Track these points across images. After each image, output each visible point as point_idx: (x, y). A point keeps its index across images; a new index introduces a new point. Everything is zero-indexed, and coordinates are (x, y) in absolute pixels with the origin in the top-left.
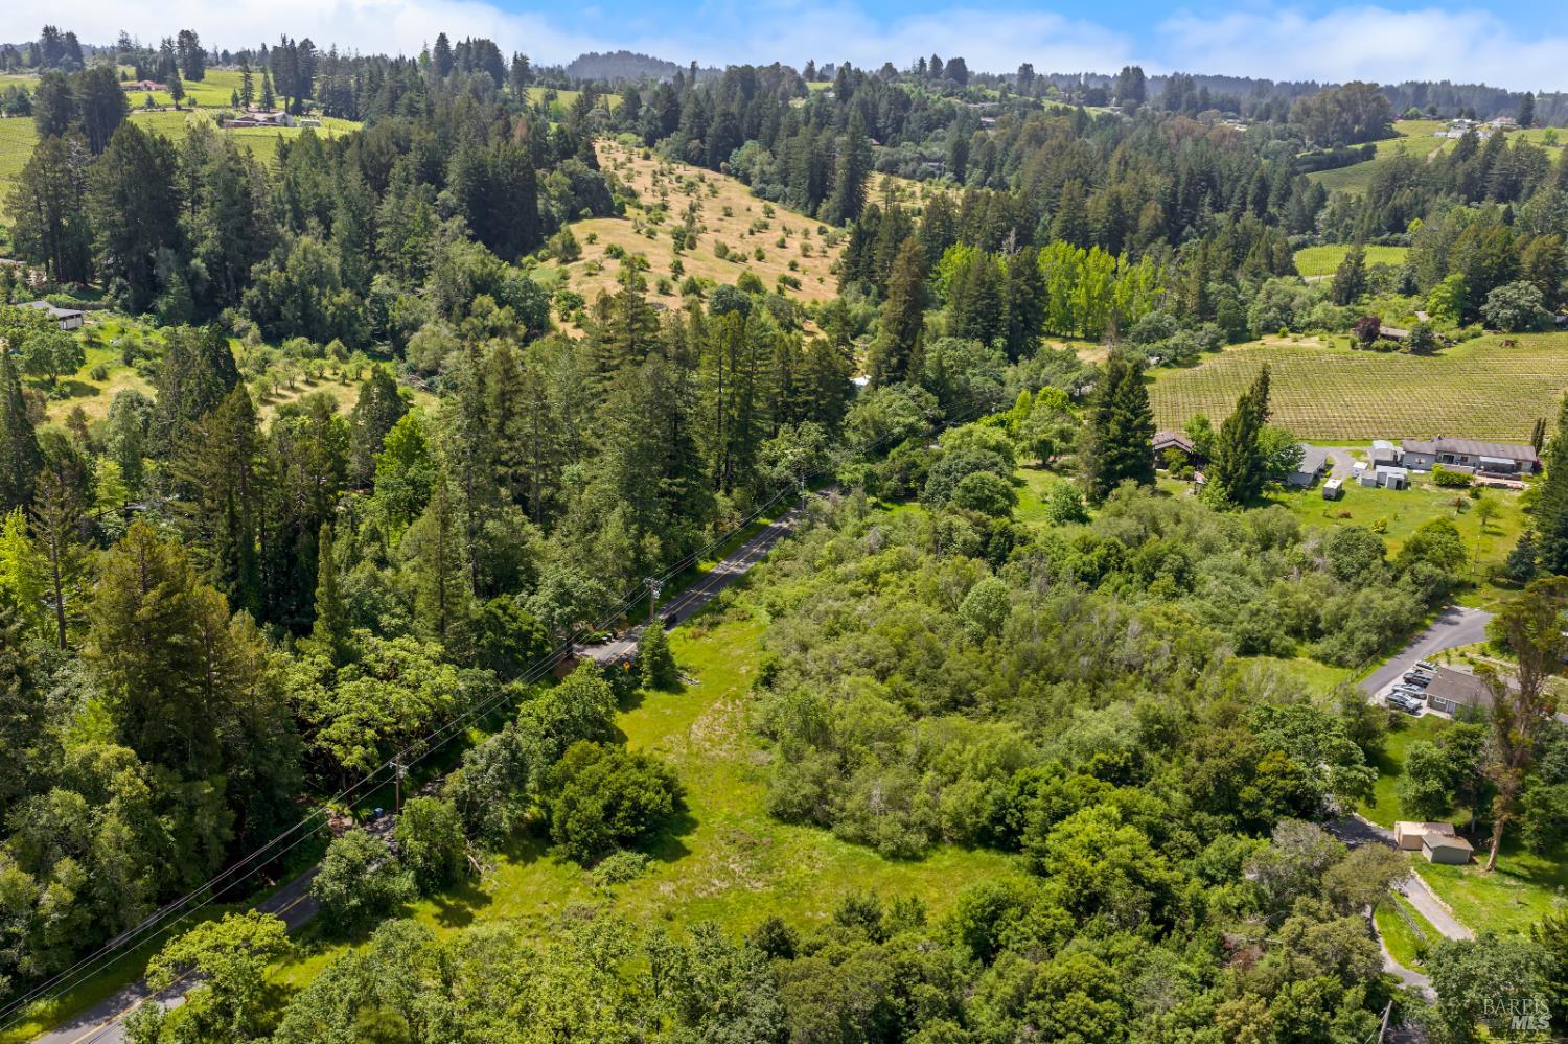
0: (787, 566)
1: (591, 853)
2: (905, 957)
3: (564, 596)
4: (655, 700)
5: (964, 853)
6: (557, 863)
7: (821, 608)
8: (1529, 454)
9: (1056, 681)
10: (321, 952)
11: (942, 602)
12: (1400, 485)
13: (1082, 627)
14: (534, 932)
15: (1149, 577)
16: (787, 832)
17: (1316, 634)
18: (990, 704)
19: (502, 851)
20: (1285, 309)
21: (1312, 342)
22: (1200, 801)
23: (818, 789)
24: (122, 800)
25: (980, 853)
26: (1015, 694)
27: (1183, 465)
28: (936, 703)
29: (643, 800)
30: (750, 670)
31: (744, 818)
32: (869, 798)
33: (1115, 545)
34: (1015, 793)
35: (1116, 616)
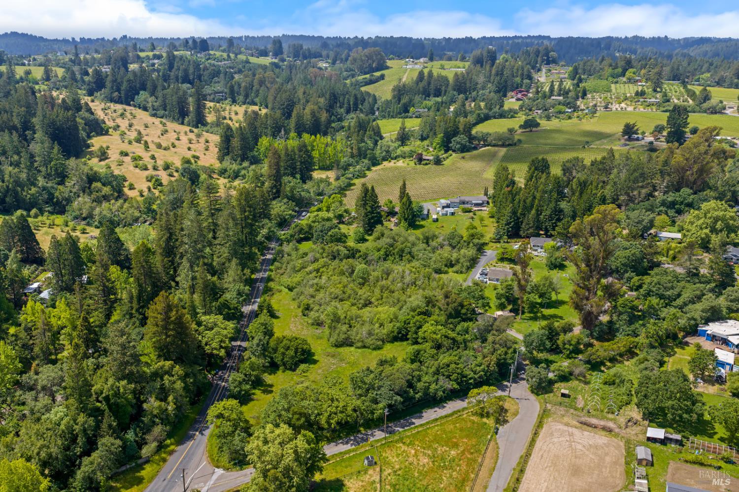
0: (280, 271)
1: (294, 367)
6: (284, 372)
7: (310, 283)
8: (485, 198)
9: (393, 292)
12: (453, 214)
13: (394, 275)
15: (401, 256)
16: (341, 350)
17: (452, 266)
18: (377, 302)
19: (267, 372)
20: (388, 152)
21: (400, 163)
22: (450, 316)
23: (346, 336)
25: (396, 343)
26: (382, 298)
27: (387, 216)
28: (362, 304)
31: (326, 349)
32: (362, 334)
33: (387, 248)
34: (403, 324)
35: (401, 270)
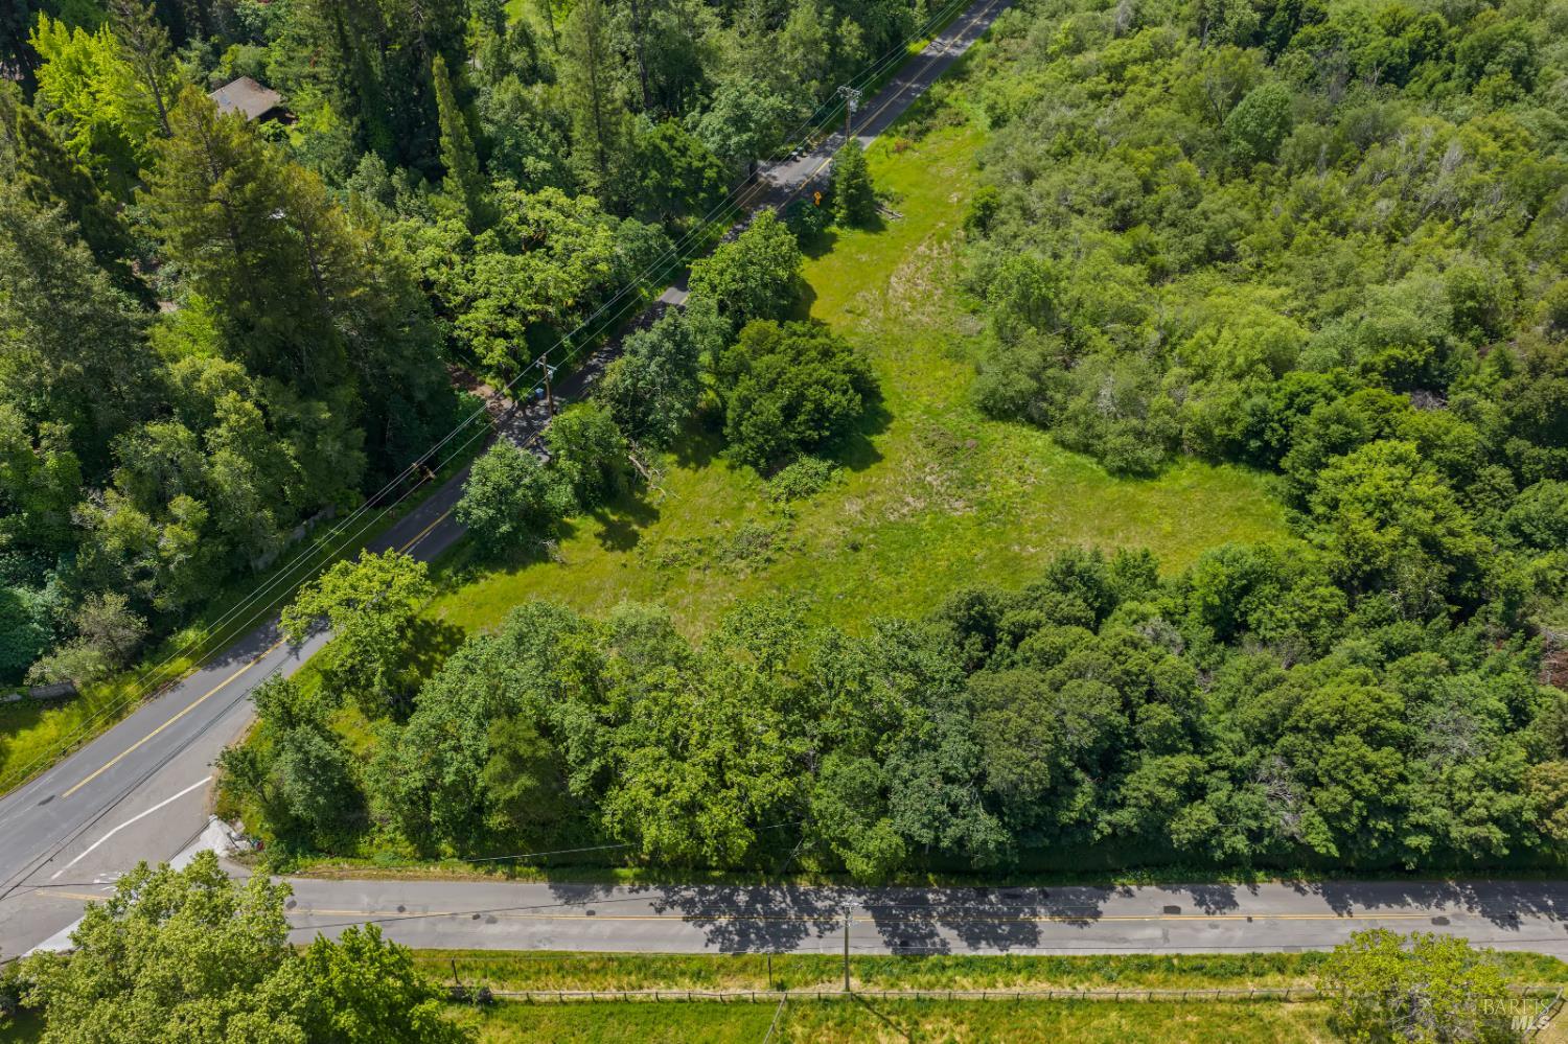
0: (1012, 45)
1: (770, 461)
2: (1133, 663)
3: (740, 121)
4: (849, 240)
5: (1206, 468)
6: (732, 468)
7: (1052, 118)
9: (1343, 232)
10: (475, 581)
11: (1203, 107)
13: (1385, 154)
14: (705, 560)
15: (1477, 72)
16: (996, 431)
18: (1253, 260)
19: (671, 450)
22: (1520, 424)
23: (1034, 384)
24: (231, 429)
25: (1226, 469)
26: (1286, 246)
28: (1185, 255)
29: (827, 404)
30: (962, 198)
31: (947, 410)
32: (1097, 395)
33: (1436, 24)
34: (1281, 405)
35: (1429, 137)
